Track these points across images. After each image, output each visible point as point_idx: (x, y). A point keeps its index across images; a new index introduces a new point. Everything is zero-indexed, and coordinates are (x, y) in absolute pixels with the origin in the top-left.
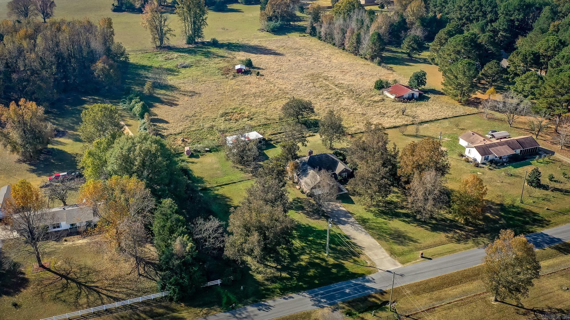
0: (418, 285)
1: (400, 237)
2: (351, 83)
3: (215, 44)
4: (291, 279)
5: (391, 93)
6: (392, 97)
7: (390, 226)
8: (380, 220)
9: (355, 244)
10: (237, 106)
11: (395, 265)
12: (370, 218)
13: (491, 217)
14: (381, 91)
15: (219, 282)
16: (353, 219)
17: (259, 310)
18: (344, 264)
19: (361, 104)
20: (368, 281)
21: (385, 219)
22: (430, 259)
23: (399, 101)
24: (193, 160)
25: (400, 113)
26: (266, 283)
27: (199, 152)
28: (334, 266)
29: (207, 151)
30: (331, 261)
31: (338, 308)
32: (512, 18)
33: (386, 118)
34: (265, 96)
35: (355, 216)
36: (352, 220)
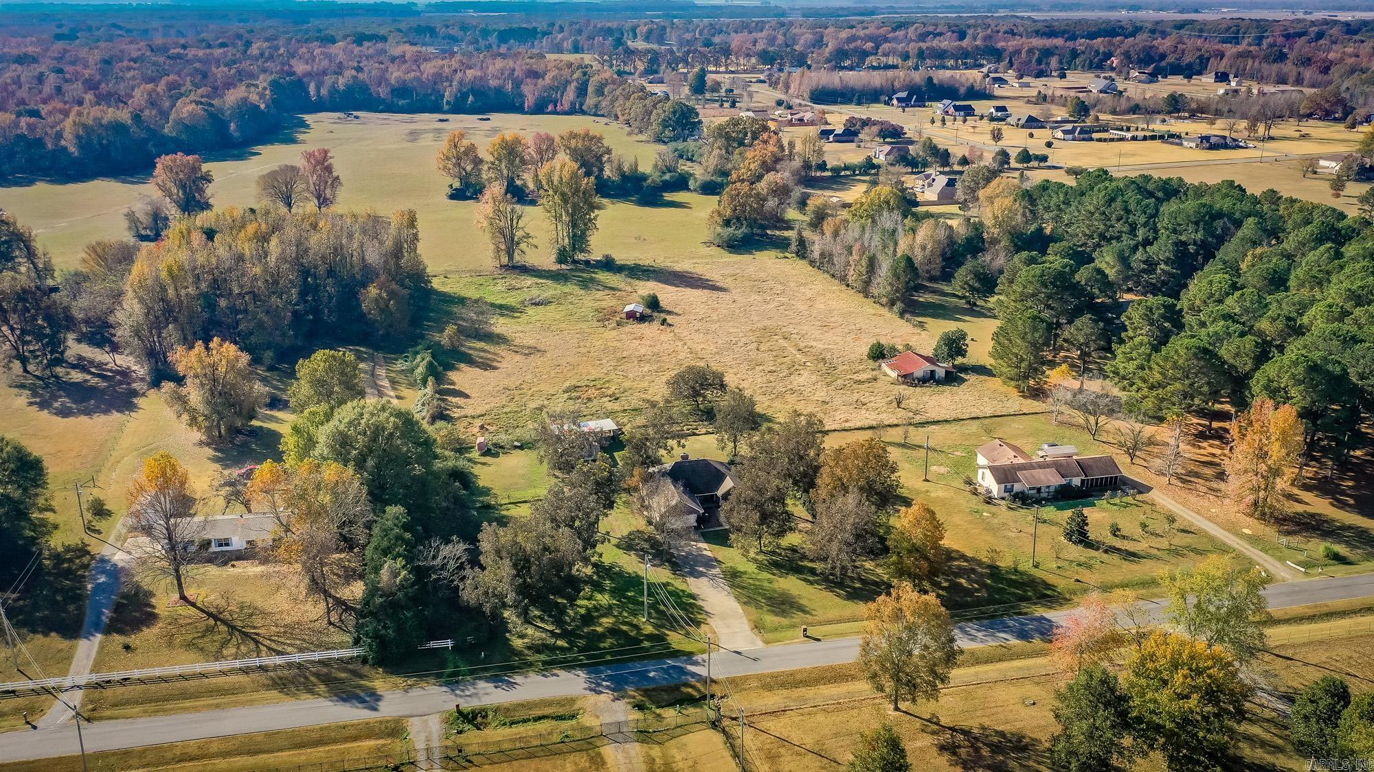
0: (774, 676)
1: (783, 604)
2: (830, 347)
3: (608, 265)
4: (569, 650)
5: (893, 367)
6: (893, 374)
7: (776, 586)
8: (765, 575)
9: (700, 608)
10: (602, 376)
11: (753, 643)
12: (749, 570)
13: (965, 585)
14: (877, 364)
15: (449, 643)
16: (718, 569)
17: (496, 687)
18: (668, 635)
19: (828, 385)
20: (696, 663)
21: (774, 574)
22: (818, 640)
23: (903, 383)
24: (488, 459)
25: (895, 404)
26: (526, 652)
27: (502, 447)
28: (650, 637)
29: (516, 447)
30: (649, 629)
31: (623, 697)
32: (1183, 238)
33: (864, 412)
34: (659, 361)
35: (723, 566)
36: (716, 571)
